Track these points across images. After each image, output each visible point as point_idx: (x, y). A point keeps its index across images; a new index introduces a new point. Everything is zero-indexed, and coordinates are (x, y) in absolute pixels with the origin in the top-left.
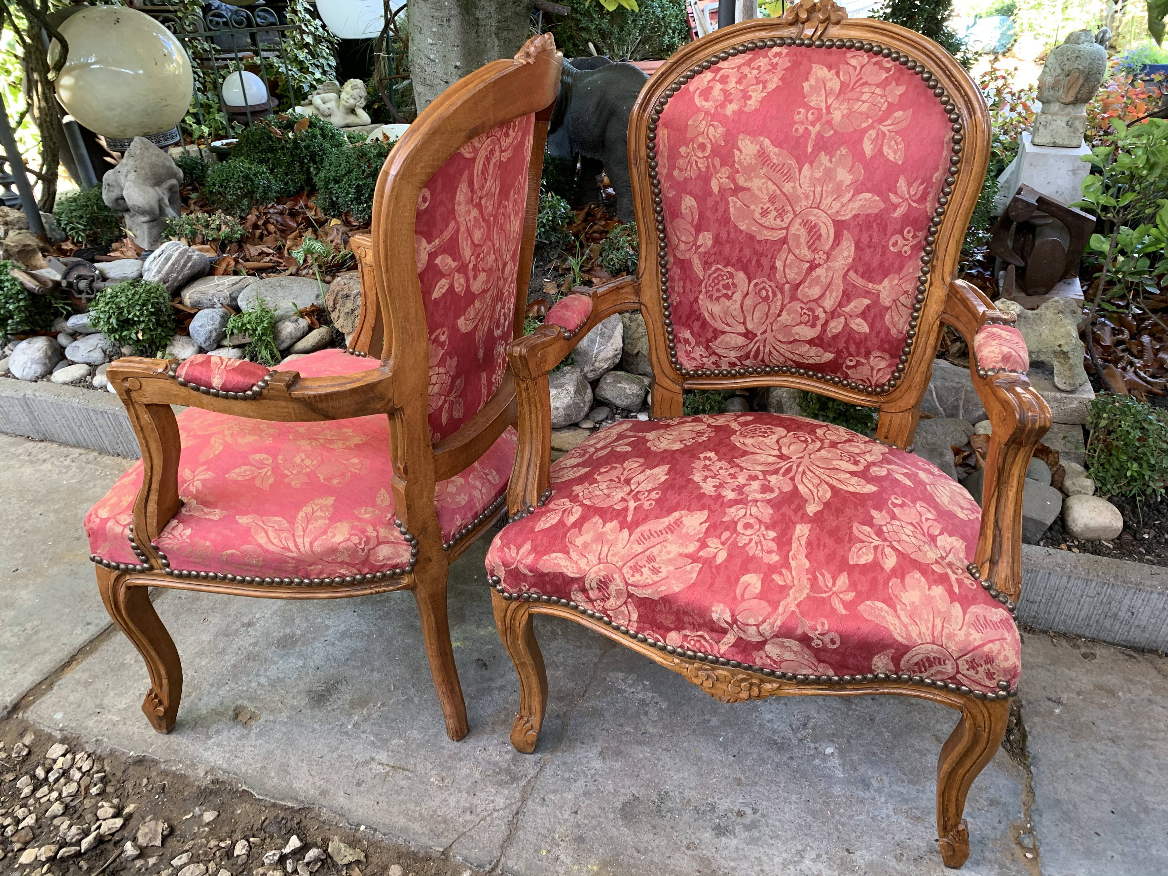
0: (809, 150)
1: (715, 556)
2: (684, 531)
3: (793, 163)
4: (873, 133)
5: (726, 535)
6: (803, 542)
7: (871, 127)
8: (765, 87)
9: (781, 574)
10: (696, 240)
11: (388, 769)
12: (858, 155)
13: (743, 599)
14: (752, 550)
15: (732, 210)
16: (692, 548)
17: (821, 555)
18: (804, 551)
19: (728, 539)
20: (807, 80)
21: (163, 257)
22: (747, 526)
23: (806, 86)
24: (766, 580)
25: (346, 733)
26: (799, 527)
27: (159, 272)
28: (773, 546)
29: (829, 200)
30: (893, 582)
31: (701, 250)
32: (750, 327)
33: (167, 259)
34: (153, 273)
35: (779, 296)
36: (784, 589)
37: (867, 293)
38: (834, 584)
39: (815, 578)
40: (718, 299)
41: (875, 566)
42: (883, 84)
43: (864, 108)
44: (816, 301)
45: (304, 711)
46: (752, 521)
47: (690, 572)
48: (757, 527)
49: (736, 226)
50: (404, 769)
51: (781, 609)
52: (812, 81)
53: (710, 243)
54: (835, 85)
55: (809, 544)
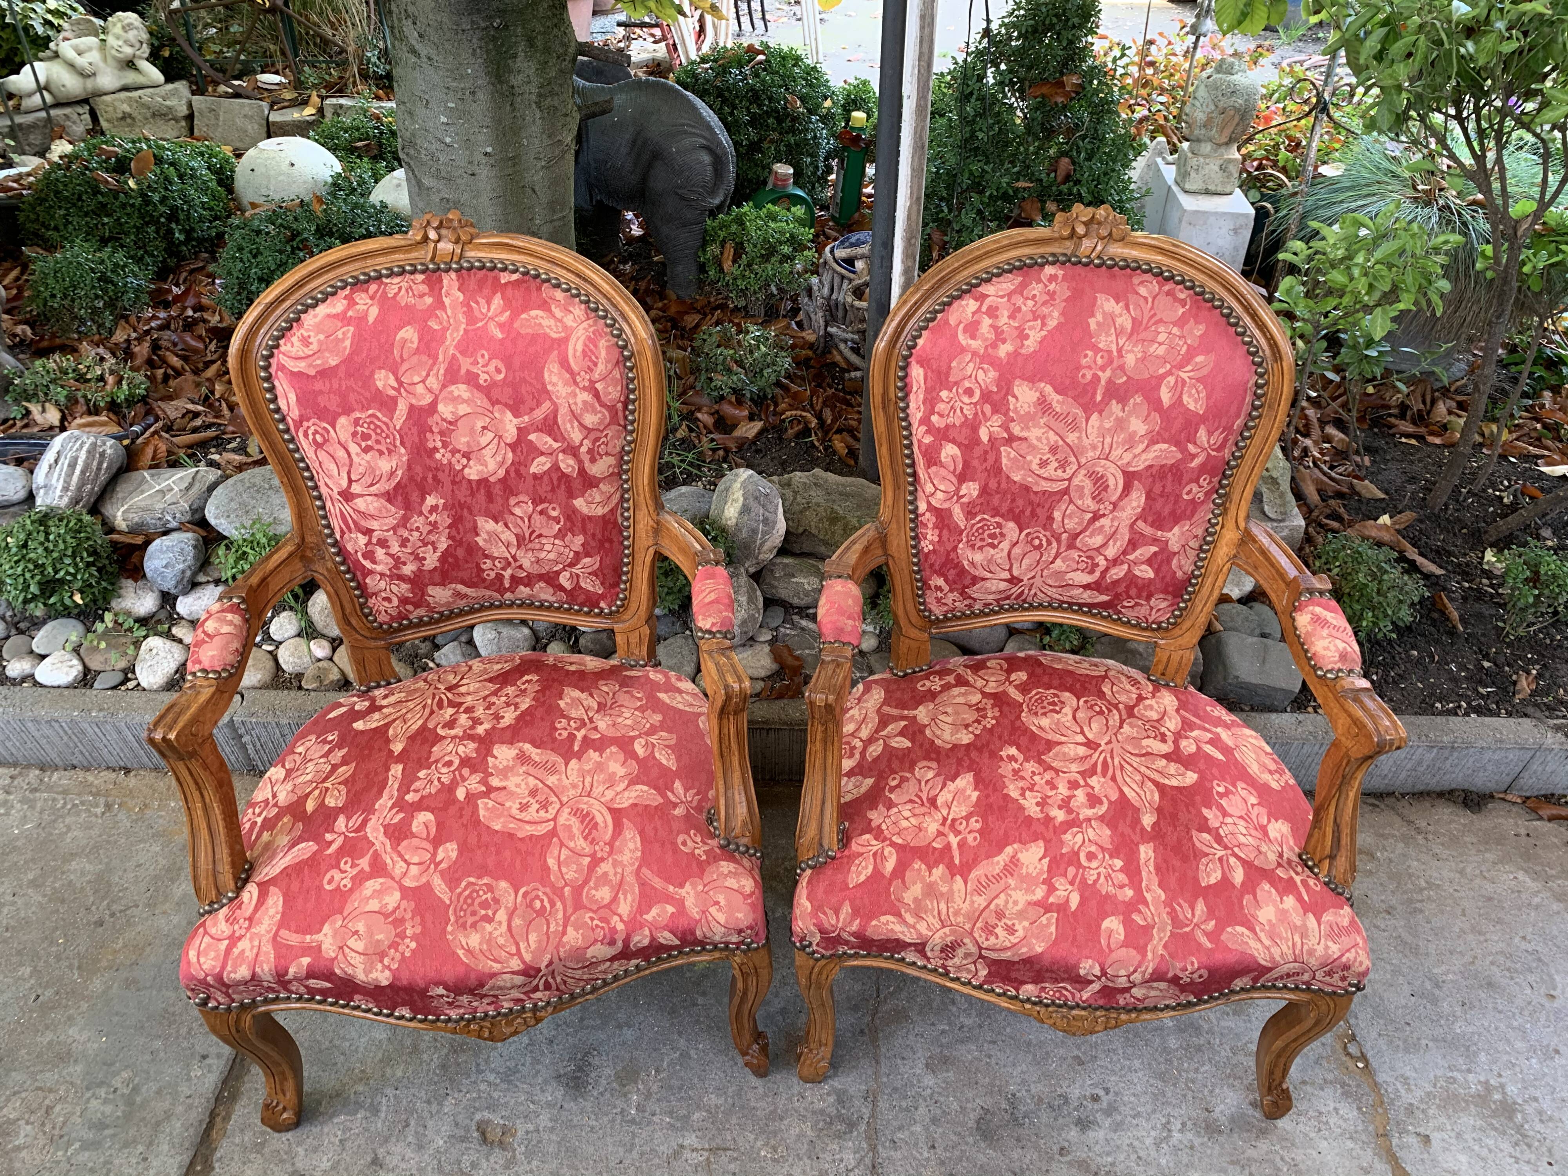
0: (1099, 398)
1: (1067, 901)
2: (1024, 871)
3: (1079, 412)
4: (1171, 380)
5: (1071, 871)
6: (1152, 869)
7: (1169, 373)
8: (1044, 324)
9: (1140, 912)
10: (958, 489)
11: (706, 1154)
12: (1155, 404)
13: (1111, 951)
14: (1105, 888)
15: (1004, 461)
16: (1039, 893)
17: (1173, 880)
18: (1155, 880)
19: (1075, 876)
20: (1092, 315)
21: (64, 462)
22: (1091, 856)
23: (1092, 322)
24: (1128, 923)
25: (633, 1122)
26: (1142, 848)
27: (66, 489)
28: (1122, 878)
29: (1119, 451)
30: (1247, 899)
31: (964, 500)
32: (1016, 573)
33: (72, 466)
34: (58, 493)
35: (1055, 544)
36: (1147, 930)
37: (1155, 541)
38: (1193, 915)
39: (1173, 909)
40: (981, 548)
41: (1226, 882)
42: (1181, 322)
43: (1161, 351)
44: (1097, 550)
45: (566, 1106)
46: (1093, 849)
47: (1048, 925)
48: (1100, 856)
49: (1008, 477)
50: (725, 1149)
51: (1150, 955)
52: (1099, 317)
53: (975, 493)
54: (1125, 321)
55: (1158, 868)
